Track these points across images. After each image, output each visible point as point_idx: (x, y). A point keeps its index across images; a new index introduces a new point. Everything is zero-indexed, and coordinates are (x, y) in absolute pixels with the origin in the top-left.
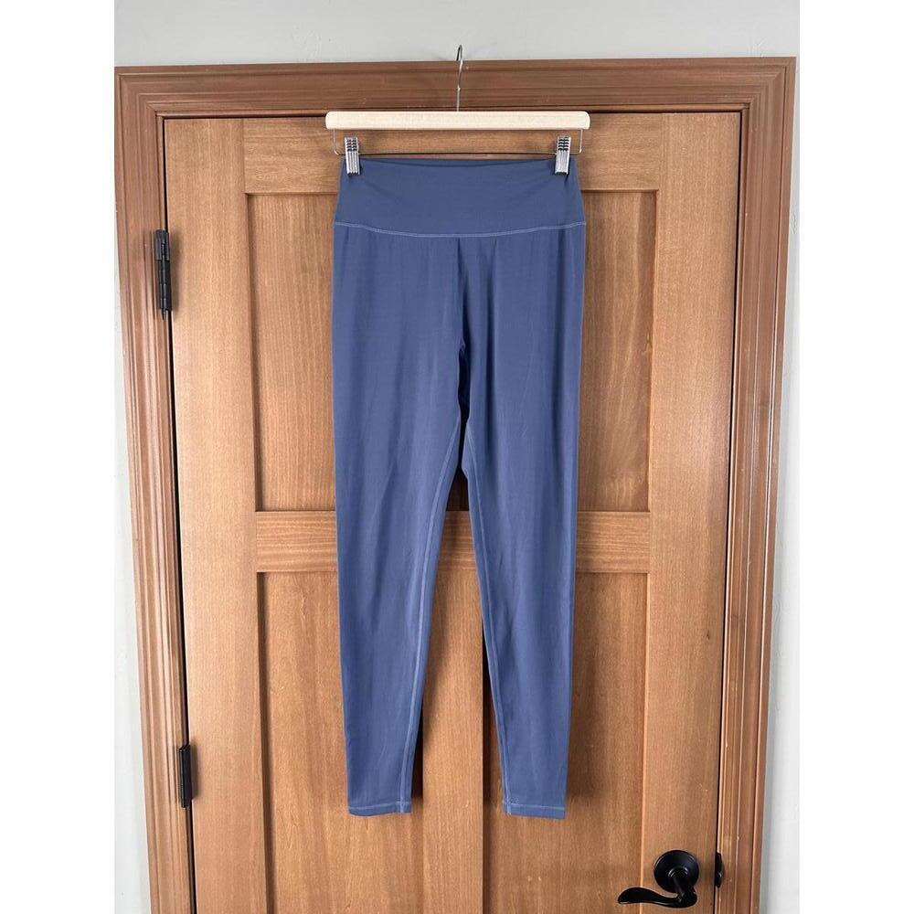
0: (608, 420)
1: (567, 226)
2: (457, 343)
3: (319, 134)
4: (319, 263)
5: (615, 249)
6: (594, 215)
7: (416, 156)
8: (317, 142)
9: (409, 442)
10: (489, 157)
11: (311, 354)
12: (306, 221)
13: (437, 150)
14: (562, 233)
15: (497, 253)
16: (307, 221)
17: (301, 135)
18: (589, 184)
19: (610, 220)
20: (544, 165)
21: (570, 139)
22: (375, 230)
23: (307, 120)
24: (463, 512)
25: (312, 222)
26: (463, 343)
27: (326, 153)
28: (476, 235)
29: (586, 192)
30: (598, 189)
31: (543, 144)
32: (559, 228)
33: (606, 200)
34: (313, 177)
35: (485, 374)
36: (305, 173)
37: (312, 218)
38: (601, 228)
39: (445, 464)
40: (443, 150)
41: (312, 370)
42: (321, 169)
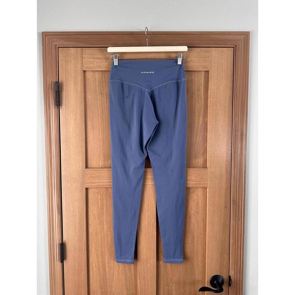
4: (106, 92)
5: (196, 88)
6: (190, 78)
11: (103, 120)
16: (102, 79)
17: (101, 53)
18: (188, 68)
21: (182, 54)
23: (103, 48)
24: (150, 169)
25: (104, 80)
33: (193, 73)
34: (104, 66)
36: (102, 64)
37: (104, 78)
41: (103, 125)
42: (107, 63)
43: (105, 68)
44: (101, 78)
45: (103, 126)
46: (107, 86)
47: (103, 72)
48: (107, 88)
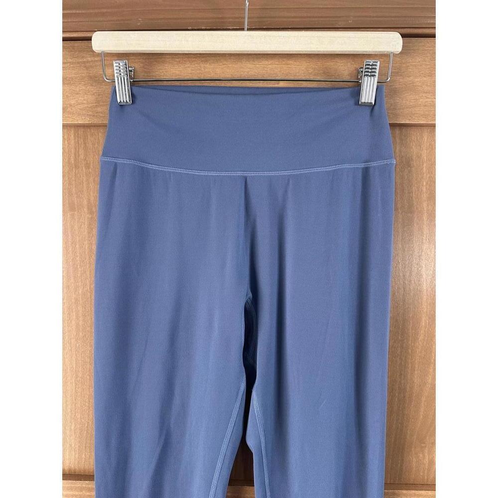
0: (417, 380)
1: (373, 164)
2: (243, 294)
3: (89, 59)
4: (89, 200)
5: (424, 189)
6: (400, 151)
7: (198, 84)
8: (87, 68)
9: (184, 406)
10: (282, 84)
11: (76, 300)
12: (75, 154)
13: (222, 77)
14: (366, 172)
15: (290, 194)
16: (77, 155)
17: (70, 60)
18: (396, 116)
19: (419, 157)
20: (346, 93)
21: (378, 64)
22: (150, 166)
23: (77, 44)
24: (248, 488)
25: (82, 157)
26: (250, 295)
27: (96, 80)
28: (266, 174)
29: (393, 126)
30: (408, 122)
31: (345, 70)
32: (363, 165)
33: (414, 134)
34: (82, 106)
35: (274, 330)
36: (73, 102)
37: (82, 152)
38: (409, 166)
39: (226, 441)
40: (229, 76)
41: (77, 318)
42: (91, 98)
43: (84, 115)
44: (73, 151)
45: (77, 325)
46: (91, 179)
47: (81, 131)
48: (91, 186)
